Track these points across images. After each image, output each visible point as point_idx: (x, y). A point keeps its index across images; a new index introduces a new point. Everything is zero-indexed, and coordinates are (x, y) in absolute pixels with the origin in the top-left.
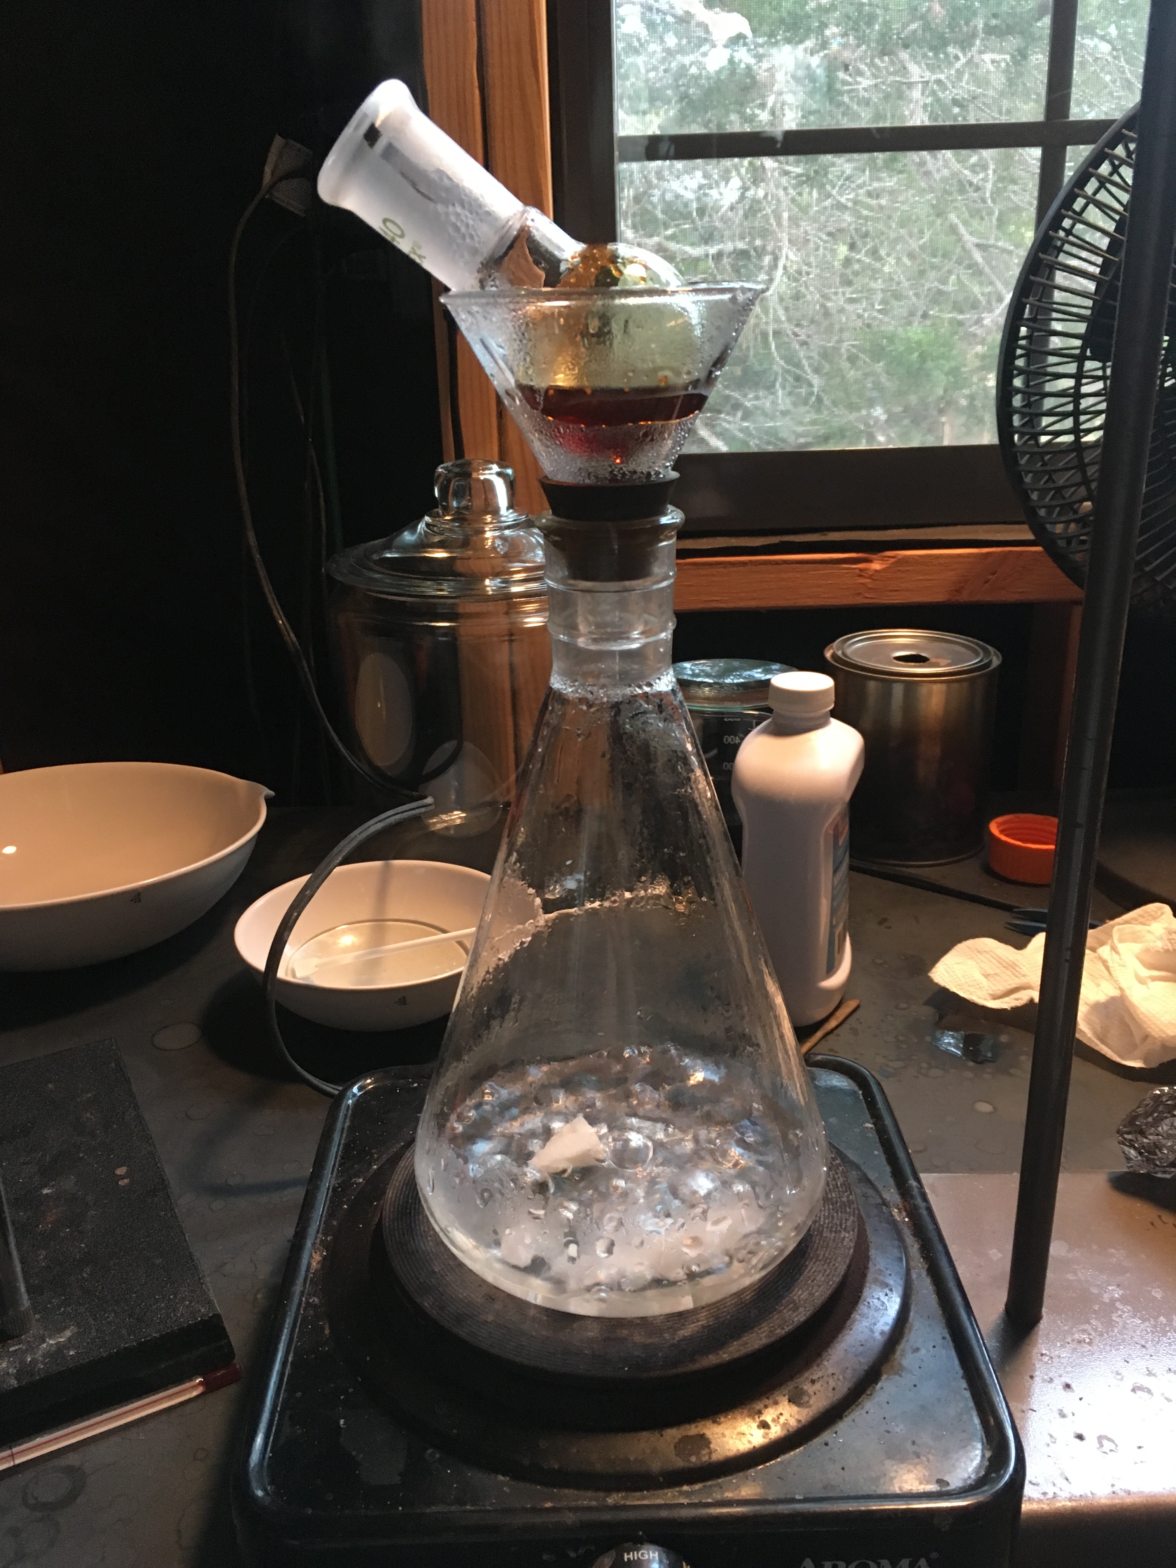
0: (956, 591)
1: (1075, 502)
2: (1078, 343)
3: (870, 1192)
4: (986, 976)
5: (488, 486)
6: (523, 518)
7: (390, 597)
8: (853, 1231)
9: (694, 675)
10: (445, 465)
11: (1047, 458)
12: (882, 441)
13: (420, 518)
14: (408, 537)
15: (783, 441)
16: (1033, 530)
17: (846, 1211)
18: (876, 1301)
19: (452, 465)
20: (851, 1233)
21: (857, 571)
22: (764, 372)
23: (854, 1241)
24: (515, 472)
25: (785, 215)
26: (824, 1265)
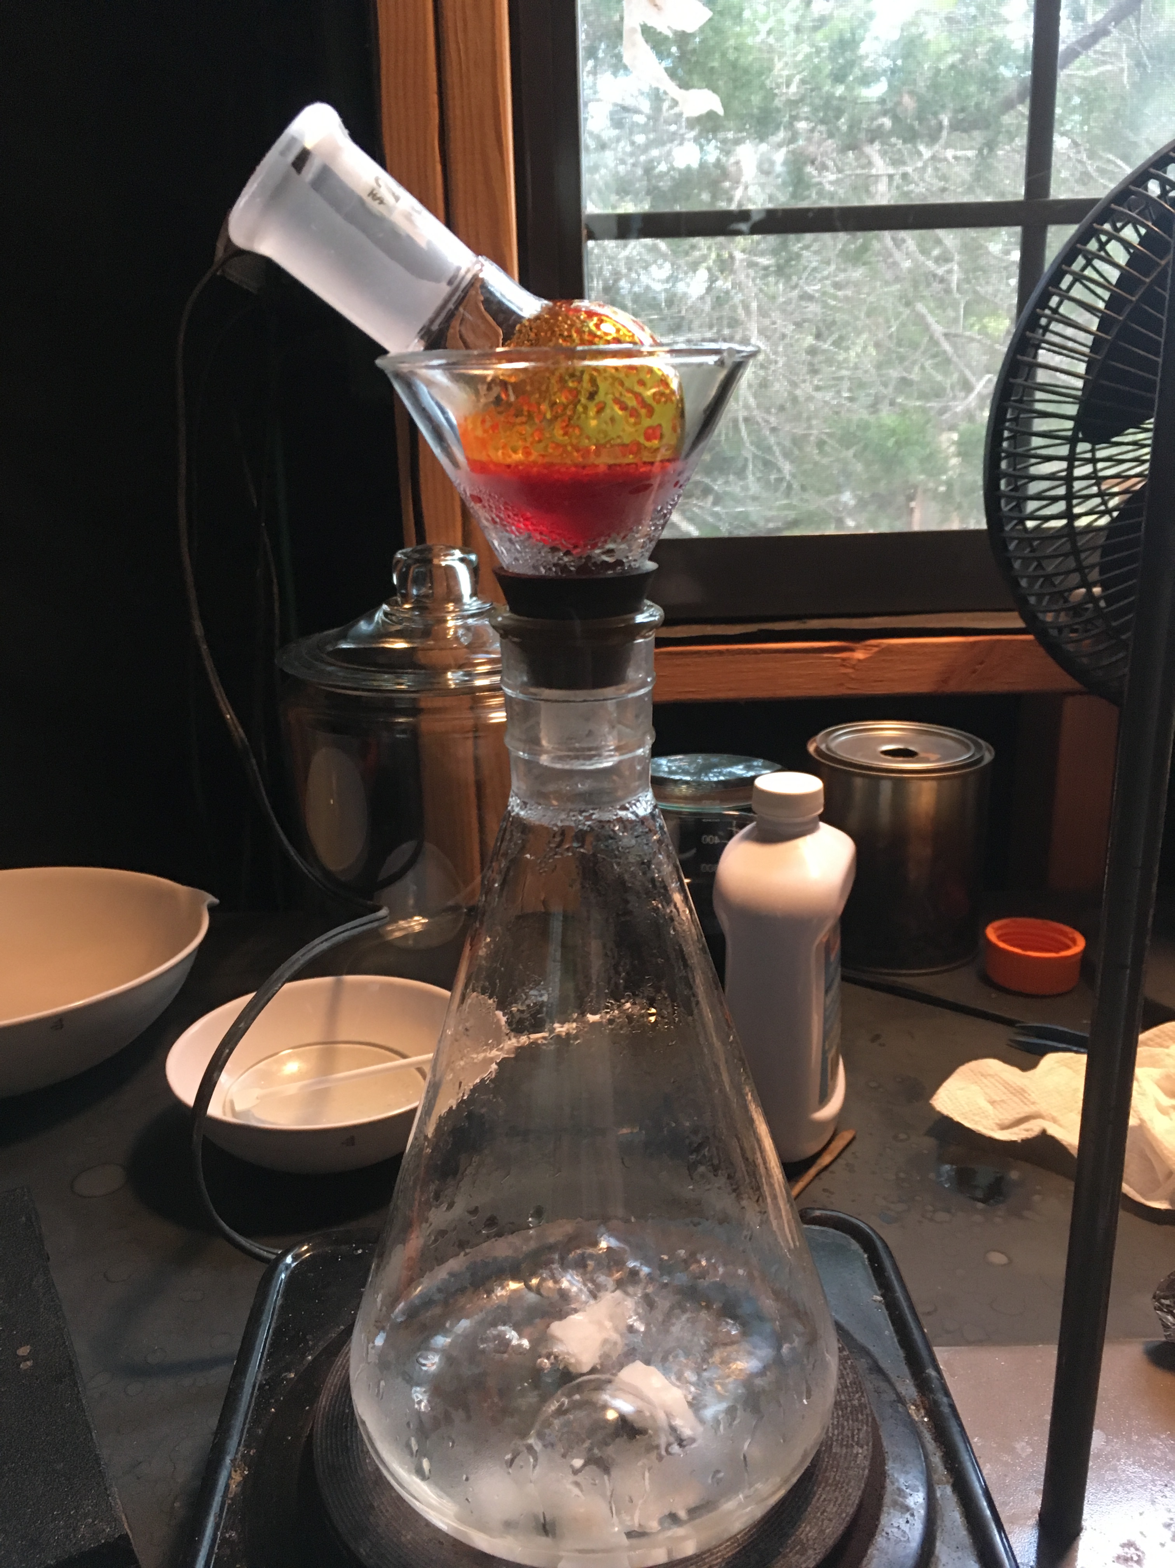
0: (943, 681)
1: (1066, 591)
2: (1070, 424)
3: (884, 1385)
4: (992, 1103)
5: (450, 571)
6: (487, 606)
7: (343, 691)
8: (868, 1445)
9: (671, 772)
10: (404, 551)
11: (1036, 543)
12: (852, 526)
13: (377, 606)
14: (363, 626)
15: (754, 525)
16: (1023, 617)
17: (857, 1420)
18: (895, 1530)
19: (412, 551)
20: (865, 1447)
21: (839, 661)
22: (732, 458)
23: (869, 1457)
24: (479, 557)
25: (754, 305)
26: (835, 1491)
